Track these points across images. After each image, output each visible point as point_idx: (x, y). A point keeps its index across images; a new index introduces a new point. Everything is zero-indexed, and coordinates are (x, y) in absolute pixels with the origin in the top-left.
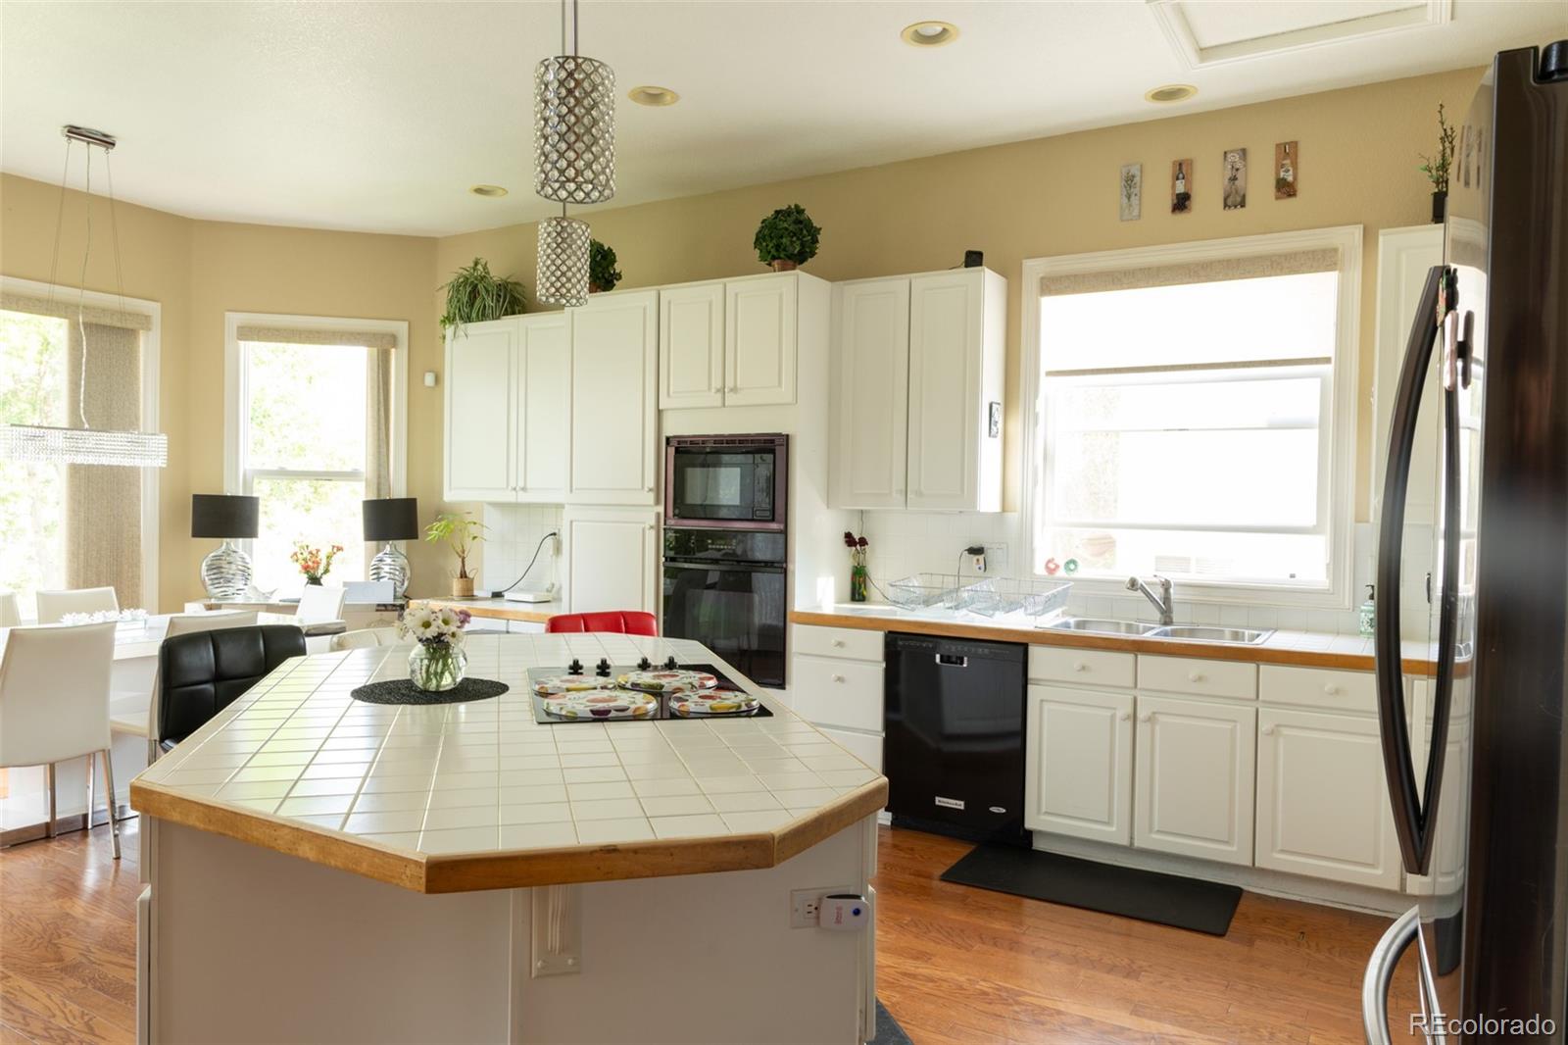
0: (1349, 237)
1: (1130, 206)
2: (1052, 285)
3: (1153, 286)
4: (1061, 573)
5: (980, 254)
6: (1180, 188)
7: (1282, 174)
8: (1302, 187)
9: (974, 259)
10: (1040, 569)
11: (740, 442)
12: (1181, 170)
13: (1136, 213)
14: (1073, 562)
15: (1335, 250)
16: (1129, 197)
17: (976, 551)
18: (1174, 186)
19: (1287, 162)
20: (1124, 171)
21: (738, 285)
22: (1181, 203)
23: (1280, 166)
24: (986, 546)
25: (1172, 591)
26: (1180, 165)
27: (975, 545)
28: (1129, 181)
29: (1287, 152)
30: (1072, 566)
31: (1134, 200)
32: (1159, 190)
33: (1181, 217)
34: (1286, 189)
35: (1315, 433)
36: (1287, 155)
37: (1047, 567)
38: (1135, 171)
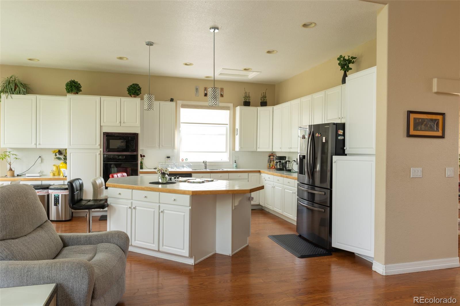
0: (231, 105)
1: (197, 94)
2: (184, 106)
3: (202, 109)
4: (184, 161)
5: (173, 99)
6: (206, 92)
7: (221, 93)
8: (224, 96)
9: (172, 100)
10: (181, 161)
11: (125, 134)
12: (206, 89)
13: (198, 95)
14: (187, 159)
15: (230, 107)
16: (197, 92)
17: (168, 157)
18: (204, 92)
19: (222, 91)
20: (196, 87)
21: (123, 99)
22: (206, 95)
23: (221, 92)
24: (170, 156)
25: (207, 163)
26: (206, 88)
27: (168, 156)
28: (197, 89)
29: (222, 89)
30: (187, 160)
31: (198, 93)
32: (202, 92)
33: (206, 97)
34: (222, 96)
35: (225, 136)
36: (222, 90)
37: (182, 160)
38: (198, 87)
